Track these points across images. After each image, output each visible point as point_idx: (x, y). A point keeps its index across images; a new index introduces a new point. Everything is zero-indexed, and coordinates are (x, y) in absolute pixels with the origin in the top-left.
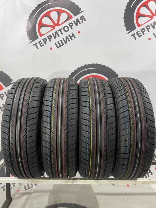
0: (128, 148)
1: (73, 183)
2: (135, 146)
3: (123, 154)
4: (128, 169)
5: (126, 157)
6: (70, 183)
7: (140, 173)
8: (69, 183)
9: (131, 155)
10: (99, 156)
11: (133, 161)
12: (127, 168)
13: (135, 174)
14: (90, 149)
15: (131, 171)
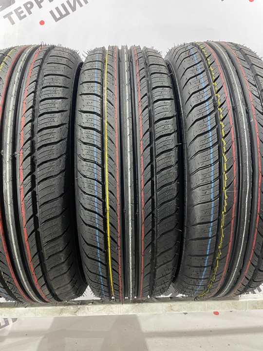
0: (213, 205)
1: (77, 314)
2: (235, 198)
3: (199, 224)
4: (216, 269)
5: (211, 233)
6: (70, 315)
7: (249, 278)
8: (65, 315)
9: (224, 228)
10: (130, 234)
11: (230, 243)
12: (212, 267)
13: (235, 283)
14: (105, 213)
15: (224, 273)
